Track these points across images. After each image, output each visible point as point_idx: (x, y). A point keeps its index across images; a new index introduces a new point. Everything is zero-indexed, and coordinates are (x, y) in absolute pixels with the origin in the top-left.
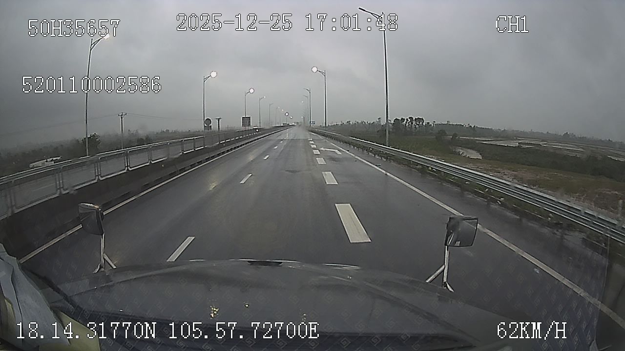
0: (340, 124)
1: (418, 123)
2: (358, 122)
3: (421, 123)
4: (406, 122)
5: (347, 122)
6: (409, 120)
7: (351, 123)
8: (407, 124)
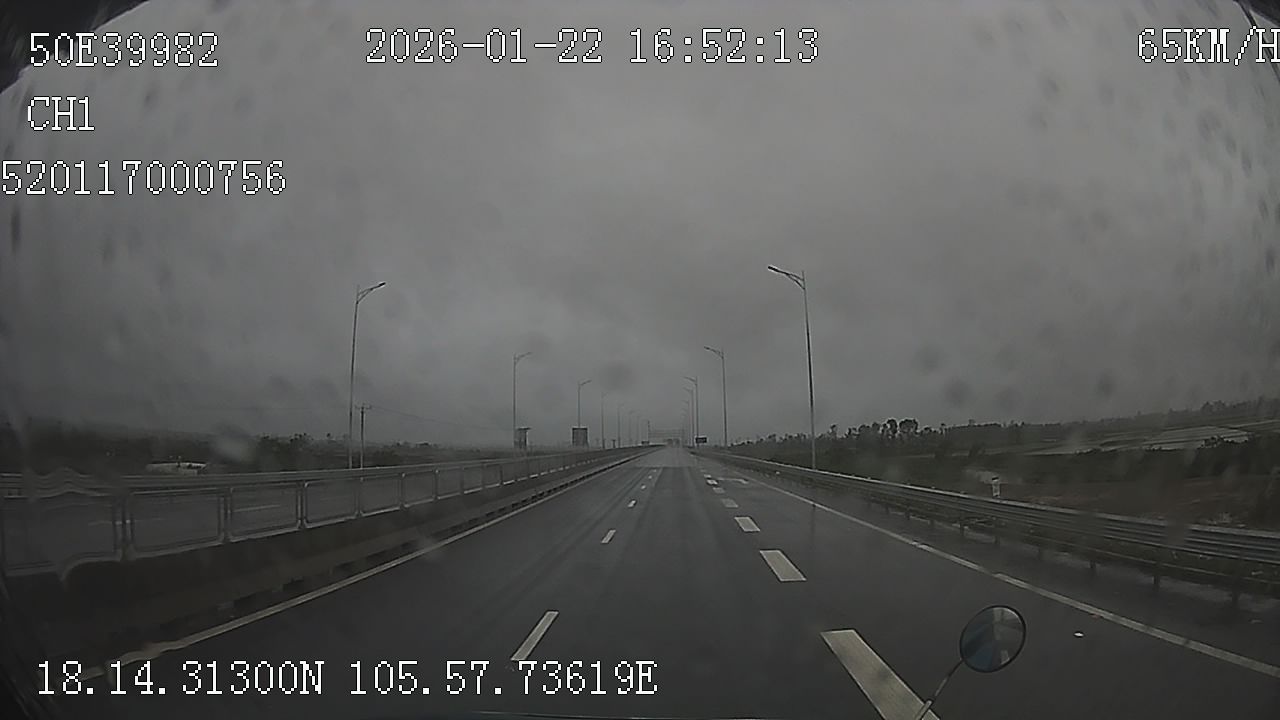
0: (755, 441)
1: (906, 431)
2: (791, 437)
3: (912, 430)
4: (883, 431)
5: (770, 437)
6: (889, 426)
7: (778, 439)
8: (885, 433)
